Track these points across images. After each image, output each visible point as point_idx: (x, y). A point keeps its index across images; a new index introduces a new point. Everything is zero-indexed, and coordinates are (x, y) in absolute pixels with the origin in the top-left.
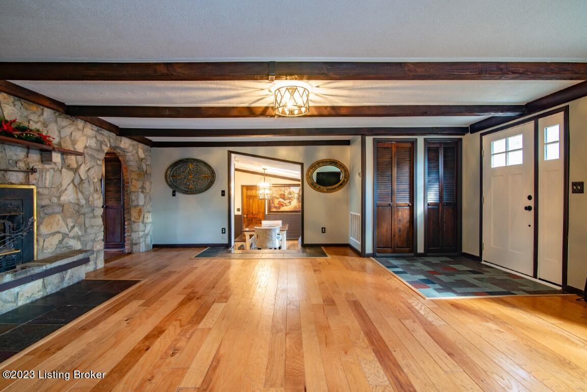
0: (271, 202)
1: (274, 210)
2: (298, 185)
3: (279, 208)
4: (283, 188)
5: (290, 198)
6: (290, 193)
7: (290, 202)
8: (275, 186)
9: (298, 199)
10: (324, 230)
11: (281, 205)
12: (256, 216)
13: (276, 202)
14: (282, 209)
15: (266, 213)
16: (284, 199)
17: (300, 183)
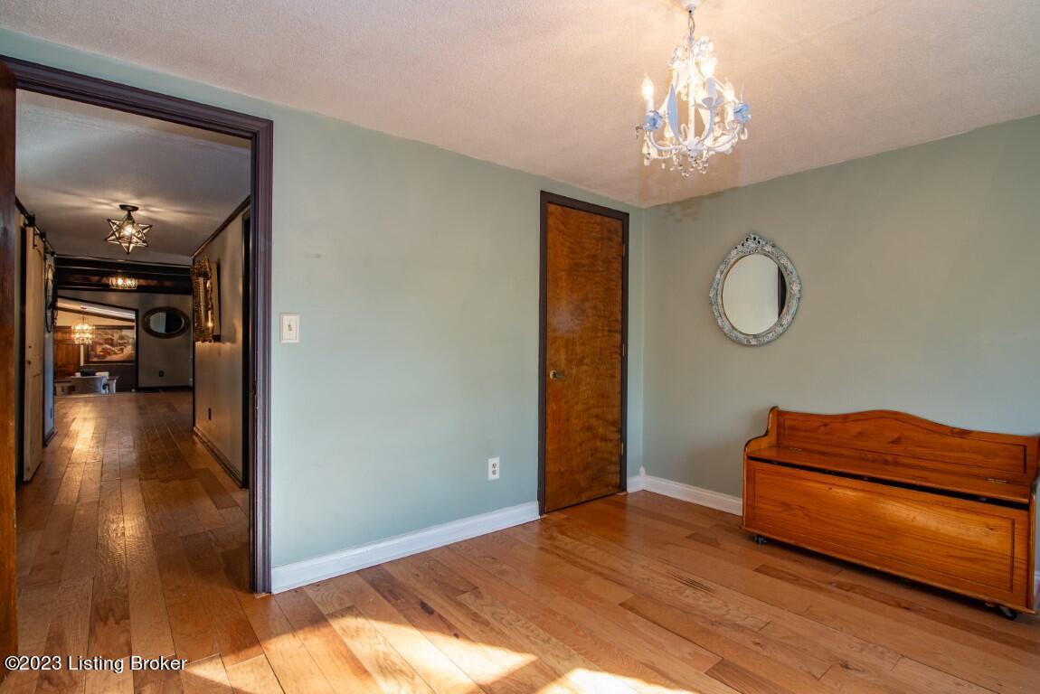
0: (89, 349)
1: (95, 360)
2: (131, 328)
3: (104, 356)
4: (110, 331)
5: (121, 344)
6: (122, 338)
7: (122, 350)
8: (98, 328)
9: (133, 344)
10: (161, 374)
11: (106, 352)
12: (63, 369)
13: (99, 349)
14: (109, 358)
15: (82, 364)
16: (112, 345)
17: (134, 324)
